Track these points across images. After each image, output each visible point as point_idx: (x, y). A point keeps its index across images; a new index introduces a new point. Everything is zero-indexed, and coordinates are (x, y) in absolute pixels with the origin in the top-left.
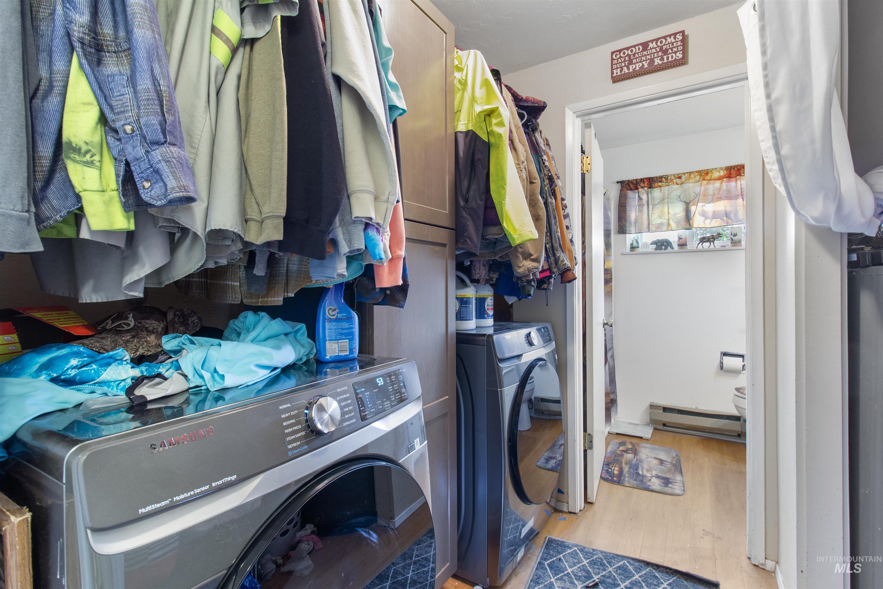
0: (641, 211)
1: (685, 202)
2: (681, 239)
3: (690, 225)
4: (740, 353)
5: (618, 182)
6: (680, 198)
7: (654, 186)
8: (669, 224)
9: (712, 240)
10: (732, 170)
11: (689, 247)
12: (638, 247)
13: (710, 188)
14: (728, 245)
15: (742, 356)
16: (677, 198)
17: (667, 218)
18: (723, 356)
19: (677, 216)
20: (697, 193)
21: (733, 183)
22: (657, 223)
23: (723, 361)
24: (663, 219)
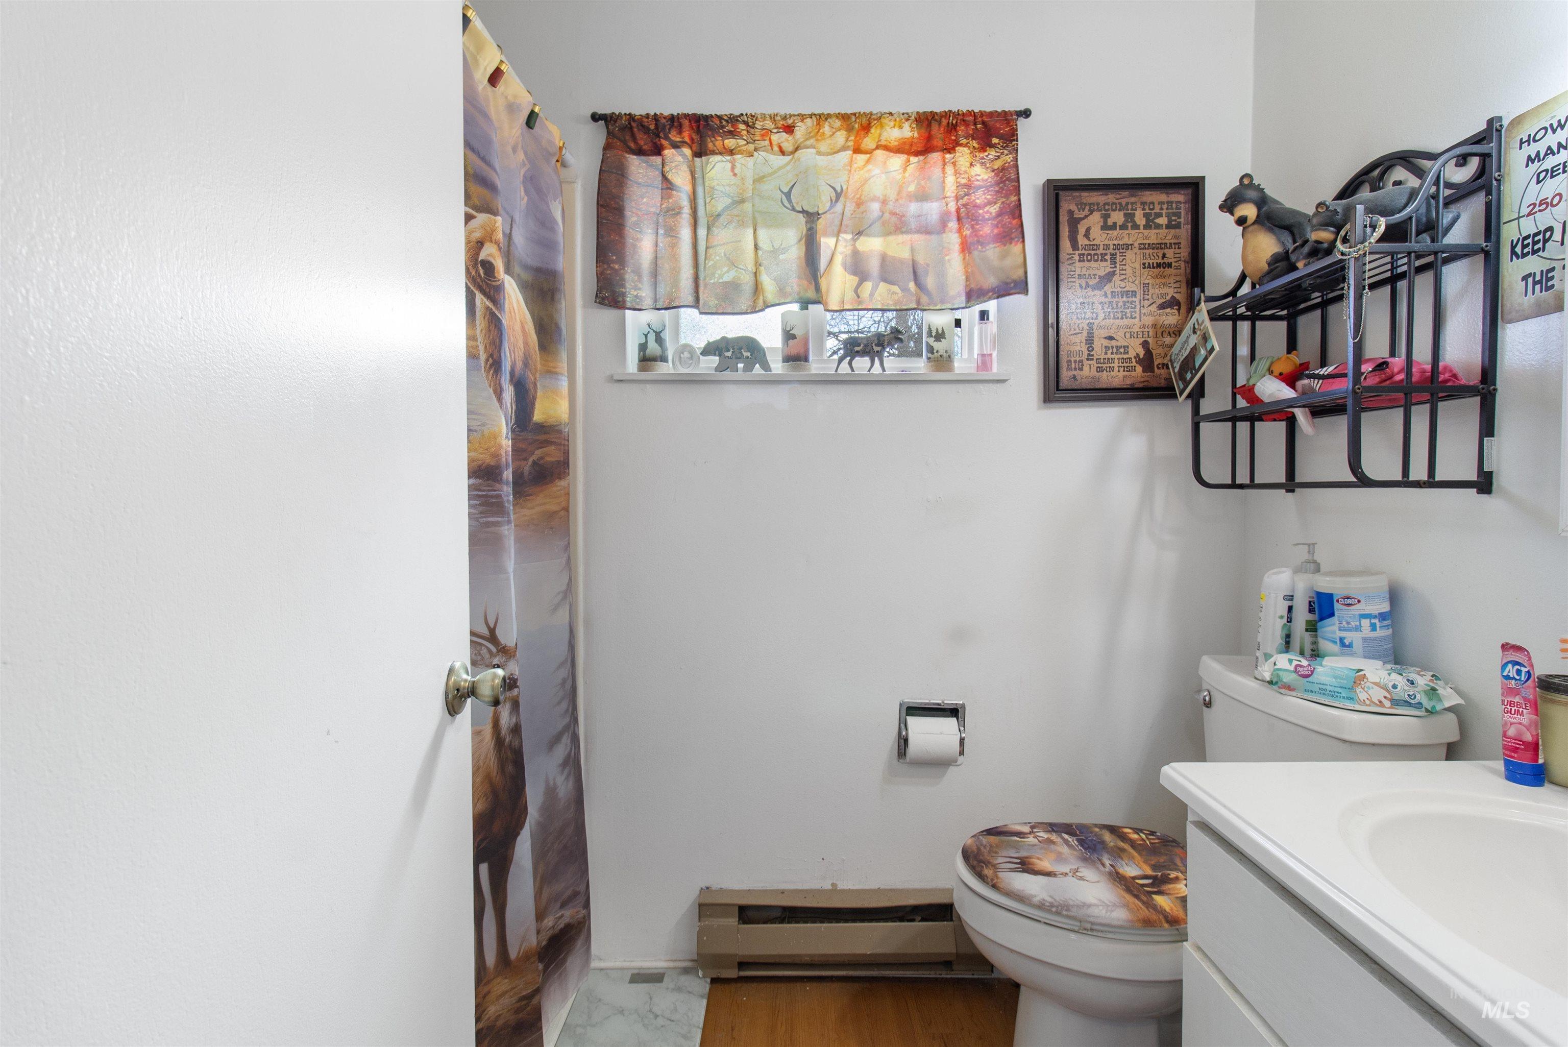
0: (672, 232)
1: (803, 212)
2: (794, 337)
3: (818, 289)
4: (950, 700)
5: (595, 117)
6: (790, 201)
7: (710, 145)
8: (757, 288)
9: (876, 349)
10: (935, 127)
11: (815, 367)
12: (663, 359)
13: (874, 176)
14: (919, 368)
15: (954, 712)
16: (781, 199)
17: (751, 267)
18: (907, 715)
19: (782, 257)
20: (839, 189)
21: (937, 172)
22: (721, 281)
23: (907, 734)
24: (741, 269)
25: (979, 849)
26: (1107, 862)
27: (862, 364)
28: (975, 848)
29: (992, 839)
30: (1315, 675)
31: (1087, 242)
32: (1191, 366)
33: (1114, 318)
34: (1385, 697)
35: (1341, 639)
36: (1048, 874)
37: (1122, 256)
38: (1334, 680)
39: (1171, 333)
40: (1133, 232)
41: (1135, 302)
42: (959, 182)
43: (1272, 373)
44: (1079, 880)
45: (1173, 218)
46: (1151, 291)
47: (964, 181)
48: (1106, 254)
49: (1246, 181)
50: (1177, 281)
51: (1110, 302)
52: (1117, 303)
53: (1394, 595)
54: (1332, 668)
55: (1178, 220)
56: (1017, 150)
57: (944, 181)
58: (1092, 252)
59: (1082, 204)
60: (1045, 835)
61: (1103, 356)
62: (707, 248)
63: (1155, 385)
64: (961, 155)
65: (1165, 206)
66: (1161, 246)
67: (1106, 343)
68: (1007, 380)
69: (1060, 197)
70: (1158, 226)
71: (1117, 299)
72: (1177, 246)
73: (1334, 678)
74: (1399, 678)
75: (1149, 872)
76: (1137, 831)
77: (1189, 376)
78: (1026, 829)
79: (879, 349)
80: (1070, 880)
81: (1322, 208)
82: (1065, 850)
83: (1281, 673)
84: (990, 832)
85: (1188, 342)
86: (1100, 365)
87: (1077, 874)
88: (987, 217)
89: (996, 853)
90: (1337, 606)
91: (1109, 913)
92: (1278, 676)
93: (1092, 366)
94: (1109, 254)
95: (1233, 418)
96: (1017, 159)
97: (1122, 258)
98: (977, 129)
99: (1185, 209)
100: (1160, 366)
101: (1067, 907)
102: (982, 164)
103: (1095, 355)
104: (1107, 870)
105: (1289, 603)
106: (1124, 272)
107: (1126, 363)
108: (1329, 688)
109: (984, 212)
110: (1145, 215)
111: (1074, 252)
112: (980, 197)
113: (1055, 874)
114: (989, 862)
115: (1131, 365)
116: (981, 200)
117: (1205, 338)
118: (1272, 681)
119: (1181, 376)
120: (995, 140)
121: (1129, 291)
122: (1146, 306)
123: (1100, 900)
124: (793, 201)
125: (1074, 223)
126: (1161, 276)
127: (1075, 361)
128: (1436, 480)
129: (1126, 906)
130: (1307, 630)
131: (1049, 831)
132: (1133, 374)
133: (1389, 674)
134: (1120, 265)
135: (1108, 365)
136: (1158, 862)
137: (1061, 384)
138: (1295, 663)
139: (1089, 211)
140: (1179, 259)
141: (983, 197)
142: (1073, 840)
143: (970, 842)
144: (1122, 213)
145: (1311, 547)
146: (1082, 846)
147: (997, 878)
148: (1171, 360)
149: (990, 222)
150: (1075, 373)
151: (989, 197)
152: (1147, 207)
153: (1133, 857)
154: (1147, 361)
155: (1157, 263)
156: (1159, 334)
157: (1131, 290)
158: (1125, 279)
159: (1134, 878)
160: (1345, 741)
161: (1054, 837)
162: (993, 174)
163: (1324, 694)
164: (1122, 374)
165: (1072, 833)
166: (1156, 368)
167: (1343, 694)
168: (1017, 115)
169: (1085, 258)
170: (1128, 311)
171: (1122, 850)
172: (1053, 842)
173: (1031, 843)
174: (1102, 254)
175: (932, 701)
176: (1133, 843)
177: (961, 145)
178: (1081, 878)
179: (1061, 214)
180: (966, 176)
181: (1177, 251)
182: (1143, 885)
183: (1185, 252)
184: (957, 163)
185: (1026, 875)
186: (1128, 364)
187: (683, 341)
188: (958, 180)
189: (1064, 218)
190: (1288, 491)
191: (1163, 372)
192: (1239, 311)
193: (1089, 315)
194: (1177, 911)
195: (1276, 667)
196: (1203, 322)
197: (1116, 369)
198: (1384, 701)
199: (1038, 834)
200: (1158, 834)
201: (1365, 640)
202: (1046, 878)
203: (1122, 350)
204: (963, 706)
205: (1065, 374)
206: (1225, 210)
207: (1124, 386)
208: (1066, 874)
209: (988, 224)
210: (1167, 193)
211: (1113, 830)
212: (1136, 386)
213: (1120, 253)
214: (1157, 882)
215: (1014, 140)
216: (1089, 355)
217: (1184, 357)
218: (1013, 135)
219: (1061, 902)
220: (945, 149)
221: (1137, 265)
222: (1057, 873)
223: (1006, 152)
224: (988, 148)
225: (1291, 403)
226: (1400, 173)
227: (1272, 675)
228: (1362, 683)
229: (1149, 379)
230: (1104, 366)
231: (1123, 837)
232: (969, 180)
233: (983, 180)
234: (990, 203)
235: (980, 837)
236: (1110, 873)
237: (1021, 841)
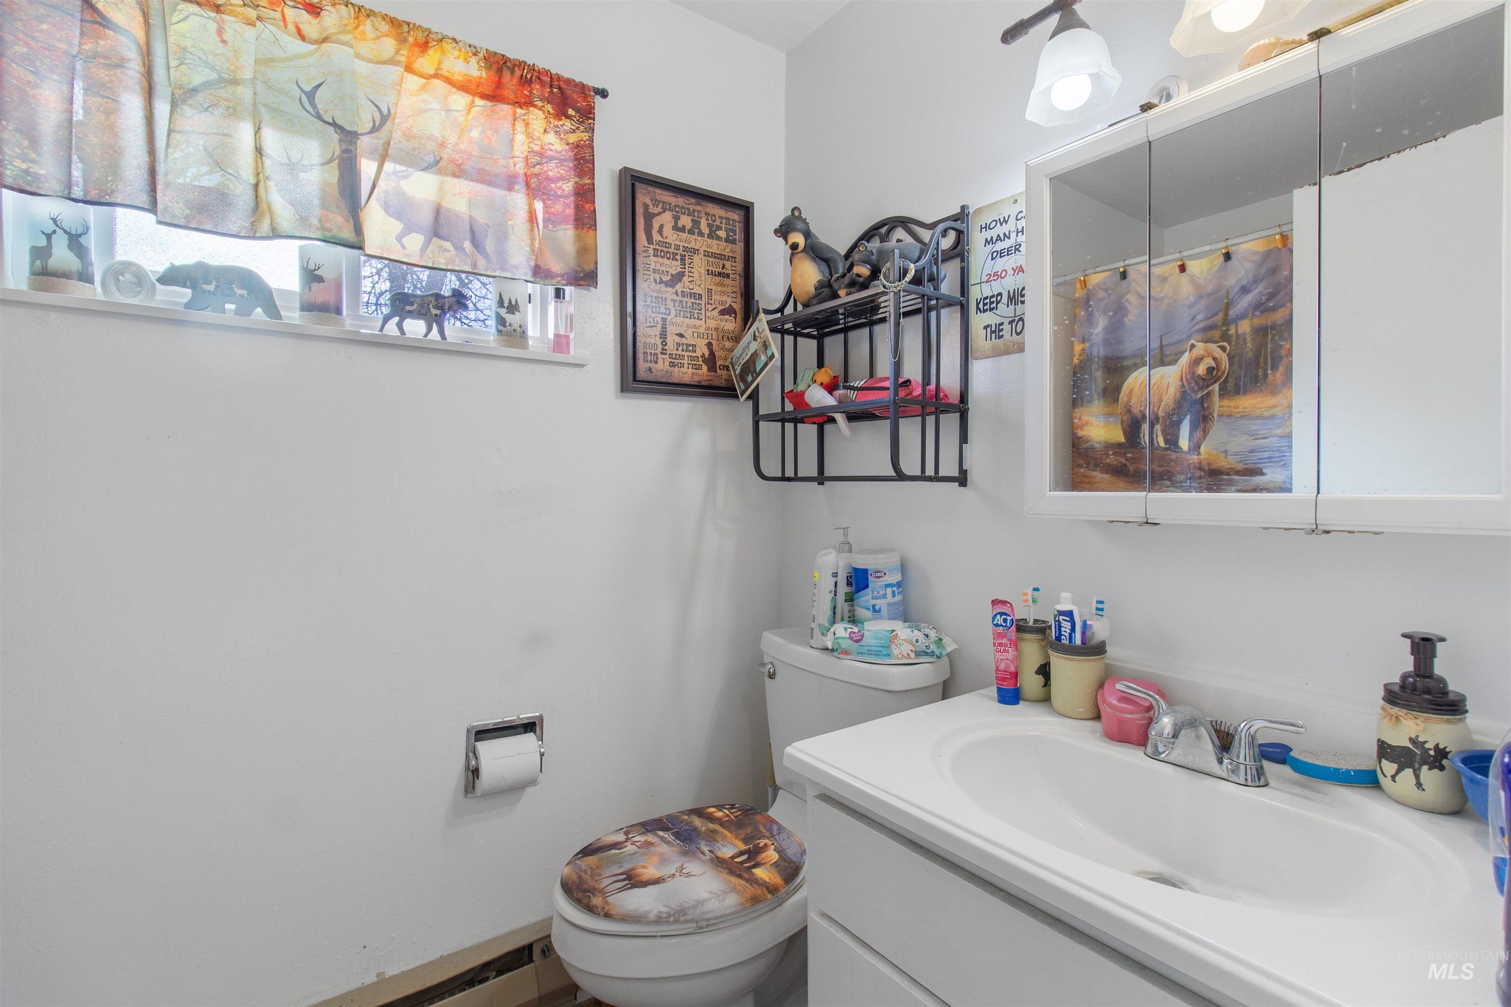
1: (335, 125)
3: (355, 232)
4: (526, 715)
6: (313, 104)
8: (258, 207)
9: (435, 312)
10: (507, 74)
11: (351, 323)
13: (431, 110)
14: (488, 342)
15: (529, 727)
16: (300, 99)
17: (247, 174)
18: (475, 741)
19: (302, 175)
20: (385, 111)
21: (507, 125)
22: (196, 183)
23: (477, 763)
24: (230, 174)
25: (580, 877)
26: (706, 849)
27: (415, 327)
28: (575, 877)
29: (591, 860)
30: (864, 639)
31: (660, 239)
32: (751, 369)
33: (684, 317)
34: (911, 651)
35: (874, 606)
36: (657, 881)
37: (690, 259)
38: (877, 641)
39: (730, 338)
40: (700, 238)
41: (701, 304)
42: (531, 148)
43: (815, 382)
44: (687, 877)
45: (730, 234)
46: (714, 297)
47: (537, 148)
48: (677, 254)
49: (796, 214)
50: (734, 292)
51: (681, 302)
52: (687, 302)
53: (903, 568)
54: (875, 632)
55: (734, 237)
56: (593, 130)
57: (513, 138)
58: (665, 250)
59: (656, 200)
60: (641, 838)
61: (675, 352)
62: (170, 132)
63: (717, 384)
64: (535, 117)
65: (724, 221)
66: (721, 257)
67: (678, 339)
68: (585, 365)
69: (637, 188)
70: (719, 238)
71: (686, 299)
72: (733, 260)
73: (877, 639)
74: (919, 633)
75: (743, 847)
76: (720, 807)
77: (750, 378)
78: (621, 837)
79: (438, 312)
80: (678, 880)
81: (863, 248)
82: (664, 849)
83: (840, 641)
84: (587, 852)
85: (748, 347)
86: (673, 361)
87: (683, 871)
88: (559, 193)
89: (599, 875)
90: (871, 579)
91: (721, 904)
92: (838, 643)
93: (665, 360)
94: (679, 255)
95: (782, 419)
96: (593, 139)
97: (690, 261)
98: (552, 92)
99: (739, 228)
100: (721, 367)
101: (682, 911)
102: (557, 133)
103: (668, 350)
104: (708, 857)
105: (834, 579)
106: (692, 275)
107: (694, 361)
108: (874, 649)
109: (556, 187)
110: (709, 225)
111: (649, 246)
112: (552, 169)
113: (663, 879)
114: (595, 889)
115: (698, 363)
116: (554, 174)
117: (765, 346)
118: (833, 649)
119: (742, 377)
120: (571, 112)
121: (696, 293)
122: (710, 310)
123: (711, 892)
124: (319, 106)
125: (649, 217)
126: (721, 285)
127: (651, 354)
128: (940, 475)
129: (734, 889)
130: (846, 601)
131: (643, 833)
132: (700, 372)
133: (912, 631)
134: (689, 267)
135: (679, 361)
136: (747, 834)
137: (638, 375)
138: (849, 630)
139: (662, 208)
140: (735, 272)
141: (556, 170)
142: (669, 835)
143: (567, 871)
144: (690, 218)
145: (846, 530)
146: (679, 839)
147: (608, 904)
148: (732, 363)
149: (562, 199)
150: (650, 365)
151: (562, 171)
152: (710, 218)
153: (725, 837)
154: (711, 361)
155: (718, 272)
156: (720, 338)
157: (698, 292)
158: (693, 281)
159: (733, 858)
160: (890, 692)
161: (650, 838)
162: (567, 147)
163: (871, 654)
164: (690, 371)
165: (666, 829)
166: (718, 369)
167: (883, 652)
168: (595, 92)
169: (659, 254)
170: (696, 312)
171: (714, 832)
172: (651, 844)
173: (631, 852)
174: (673, 253)
175: (505, 719)
176: (719, 821)
177: (535, 106)
178: (689, 875)
179: (637, 205)
180: (539, 143)
181: (734, 264)
182: (742, 863)
183: (740, 267)
184: (530, 126)
185: (636, 890)
186: (695, 363)
187: (121, 256)
188: (531, 145)
189: (640, 210)
190: (819, 484)
191: (723, 373)
192: (786, 326)
193: (662, 310)
194: (775, 878)
195: (836, 636)
196: (763, 331)
197: (686, 366)
198: (911, 653)
199: (634, 839)
200: (737, 806)
201: (889, 604)
202: (656, 886)
203: (691, 348)
204: (541, 718)
205: (642, 366)
206: (779, 235)
207: (693, 383)
208: (674, 875)
209: (560, 201)
210: (726, 210)
211: (699, 812)
212: (703, 384)
213: (689, 255)
214: (751, 855)
215: (590, 118)
216: (663, 349)
217: (745, 361)
218: (590, 113)
219: (677, 908)
220: (517, 102)
221: (702, 270)
222: (665, 877)
223: (582, 128)
224: (563, 117)
225: (832, 408)
226: (900, 233)
227: (833, 643)
228: (896, 641)
229: (713, 378)
230: (676, 361)
231: (710, 818)
232: (542, 148)
233: (557, 152)
234: (562, 178)
235: (577, 862)
236: (711, 860)
237: (621, 853)
